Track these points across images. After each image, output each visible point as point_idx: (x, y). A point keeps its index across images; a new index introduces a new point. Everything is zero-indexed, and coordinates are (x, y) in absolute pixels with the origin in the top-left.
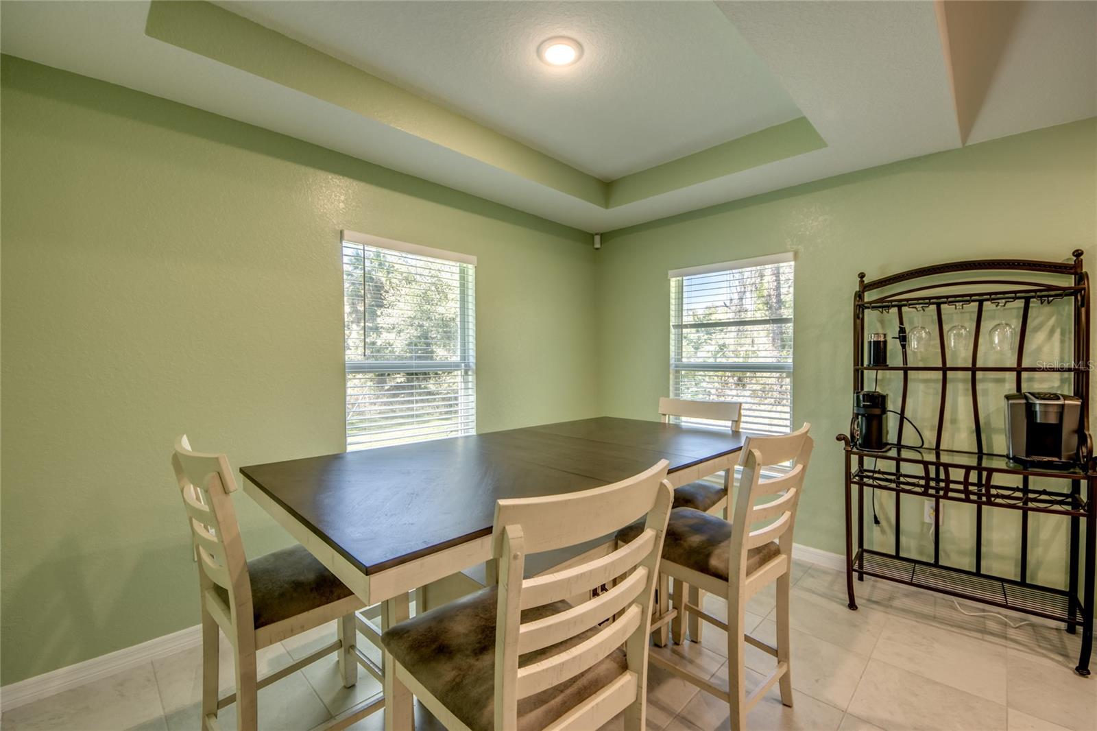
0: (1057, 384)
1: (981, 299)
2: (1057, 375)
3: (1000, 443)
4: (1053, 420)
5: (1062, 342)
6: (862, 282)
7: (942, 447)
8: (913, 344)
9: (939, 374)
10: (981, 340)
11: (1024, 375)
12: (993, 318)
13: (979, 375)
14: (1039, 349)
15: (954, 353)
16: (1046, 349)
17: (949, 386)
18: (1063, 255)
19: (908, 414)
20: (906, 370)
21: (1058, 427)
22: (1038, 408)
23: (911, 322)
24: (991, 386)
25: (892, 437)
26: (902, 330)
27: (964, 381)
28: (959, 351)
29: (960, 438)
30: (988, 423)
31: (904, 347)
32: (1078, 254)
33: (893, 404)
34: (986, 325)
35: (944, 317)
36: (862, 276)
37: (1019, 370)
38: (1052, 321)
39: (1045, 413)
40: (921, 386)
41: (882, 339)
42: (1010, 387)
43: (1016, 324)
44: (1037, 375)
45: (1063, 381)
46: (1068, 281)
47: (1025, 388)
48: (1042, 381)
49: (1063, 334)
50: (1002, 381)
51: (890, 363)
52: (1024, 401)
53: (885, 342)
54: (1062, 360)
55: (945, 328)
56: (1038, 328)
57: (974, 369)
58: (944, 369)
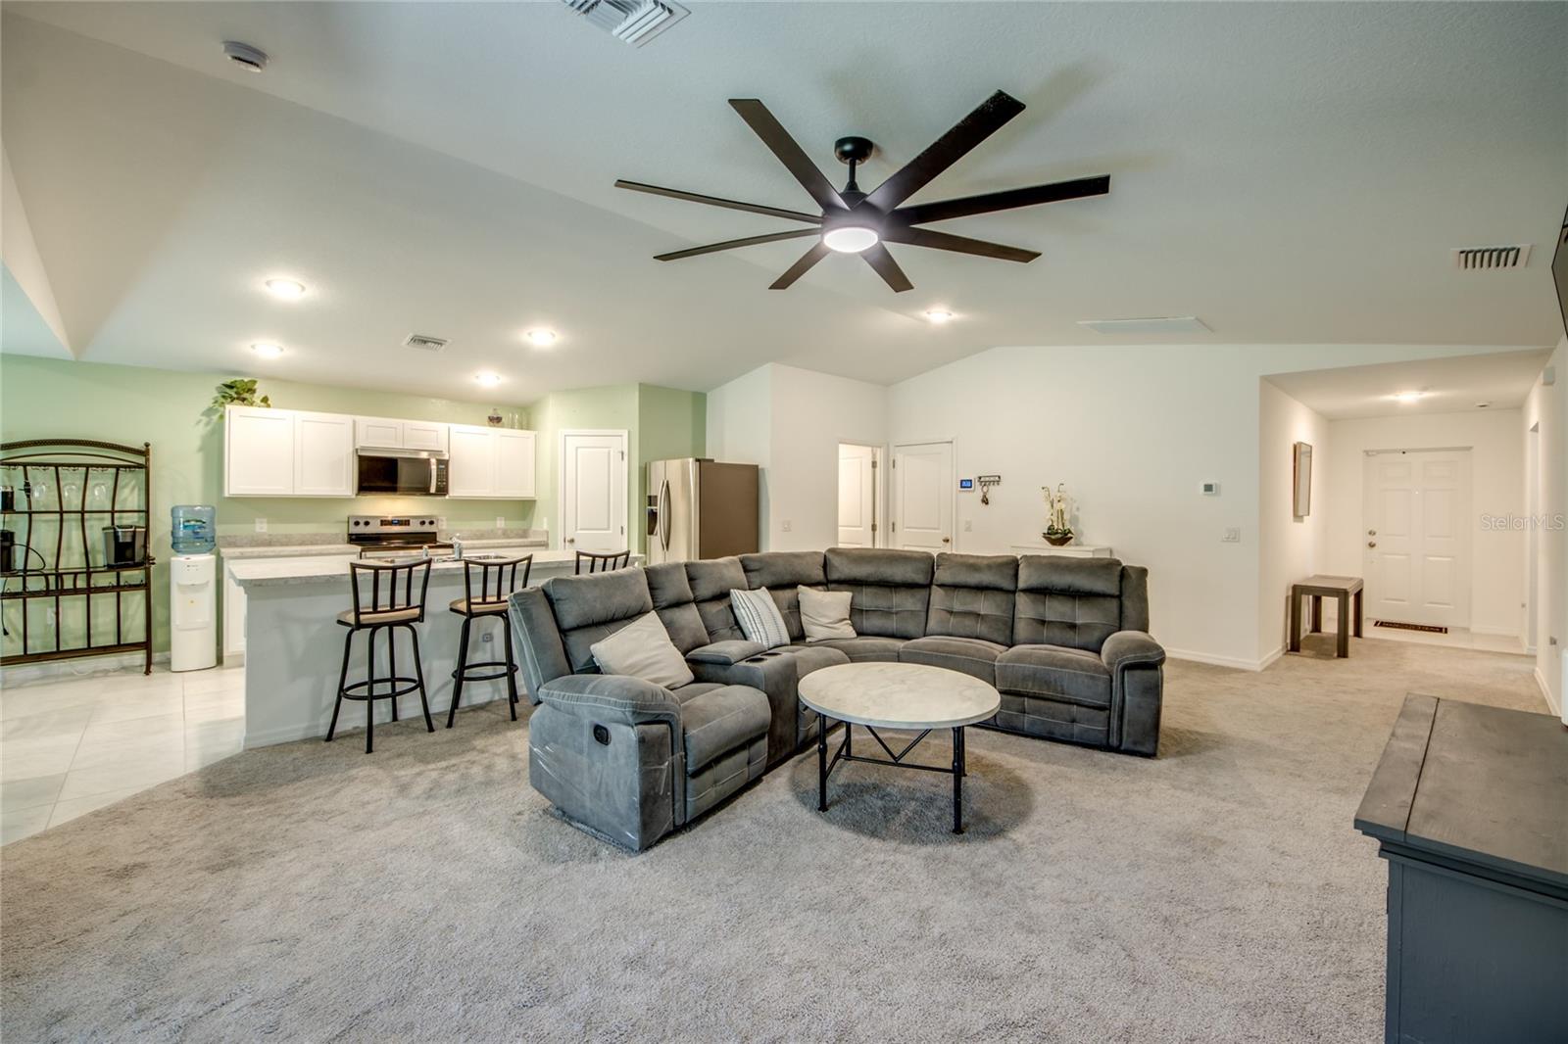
0: (136, 520)
1: (88, 466)
2: (136, 514)
3: (100, 560)
4: (129, 540)
5: (139, 495)
7: (60, 567)
8: (36, 494)
9: (58, 515)
10: (88, 493)
11: (116, 515)
12: (97, 478)
13: (86, 515)
14: (125, 500)
15: (69, 502)
16: (130, 499)
17: (64, 524)
18: (140, 446)
19: (32, 546)
20: (30, 514)
21: (132, 545)
22: (120, 534)
23: (34, 478)
24: (95, 523)
25: (19, 564)
26: (27, 484)
27: (76, 520)
28: (73, 500)
29: (73, 560)
30: (93, 548)
31: (28, 496)
32: (147, 445)
33: (20, 538)
34: (90, 483)
35: (60, 476)
37: (113, 512)
38: (133, 483)
39: (124, 536)
40: (43, 525)
41: (9, 490)
42: (107, 523)
43: (111, 483)
44: (125, 515)
45: (140, 518)
46: (141, 460)
47: (116, 523)
48: (128, 518)
49: (139, 490)
50: (102, 519)
51: (16, 508)
52: (112, 531)
53: (12, 493)
54: (139, 506)
55: (62, 483)
56: (124, 487)
57: (83, 512)
58: (61, 512)
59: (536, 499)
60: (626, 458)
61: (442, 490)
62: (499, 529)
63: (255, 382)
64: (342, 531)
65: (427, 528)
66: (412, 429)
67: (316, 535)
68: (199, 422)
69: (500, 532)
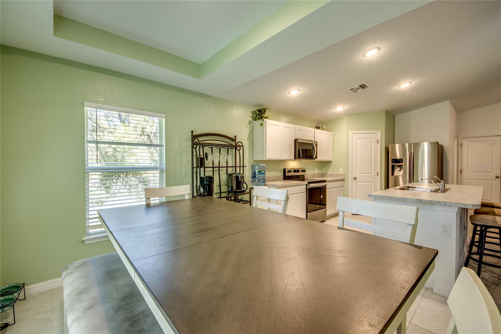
1: (220, 146)
2: (232, 168)
6: (192, 134)
9: (212, 169)
10: (220, 158)
17: (214, 173)
18: (233, 136)
20: (205, 168)
26: (206, 154)
27: (217, 171)
30: (222, 184)
31: (207, 160)
32: (235, 137)
34: (221, 154)
35: (213, 150)
36: (192, 132)
37: (227, 167)
39: (240, 178)
46: (234, 143)
52: (235, 175)
57: (219, 167)
58: (213, 167)
59: (332, 161)
60: (380, 143)
61: (316, 158)
62: (316, 173)
63: (266, 109)
64: (281, 174)
65: (301, 173)
66: (308, 131)
67: (276, 176)
68: (247, 127)
69: (317, 175)
